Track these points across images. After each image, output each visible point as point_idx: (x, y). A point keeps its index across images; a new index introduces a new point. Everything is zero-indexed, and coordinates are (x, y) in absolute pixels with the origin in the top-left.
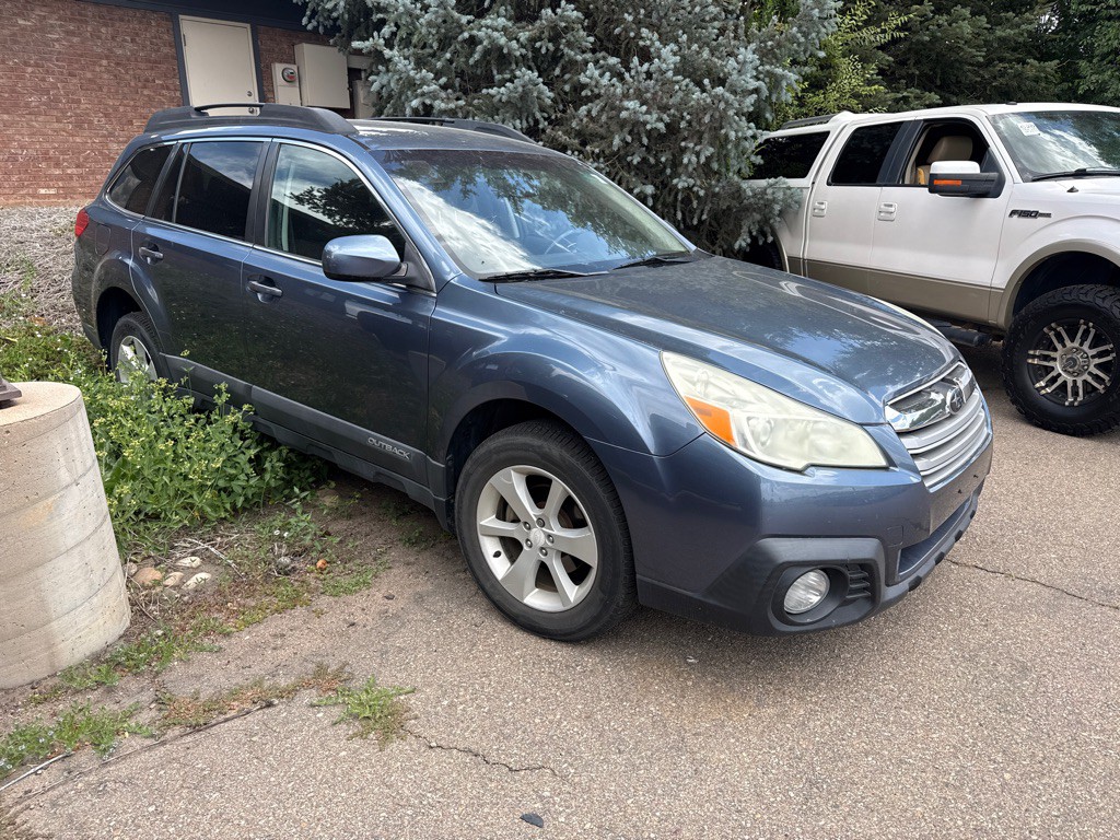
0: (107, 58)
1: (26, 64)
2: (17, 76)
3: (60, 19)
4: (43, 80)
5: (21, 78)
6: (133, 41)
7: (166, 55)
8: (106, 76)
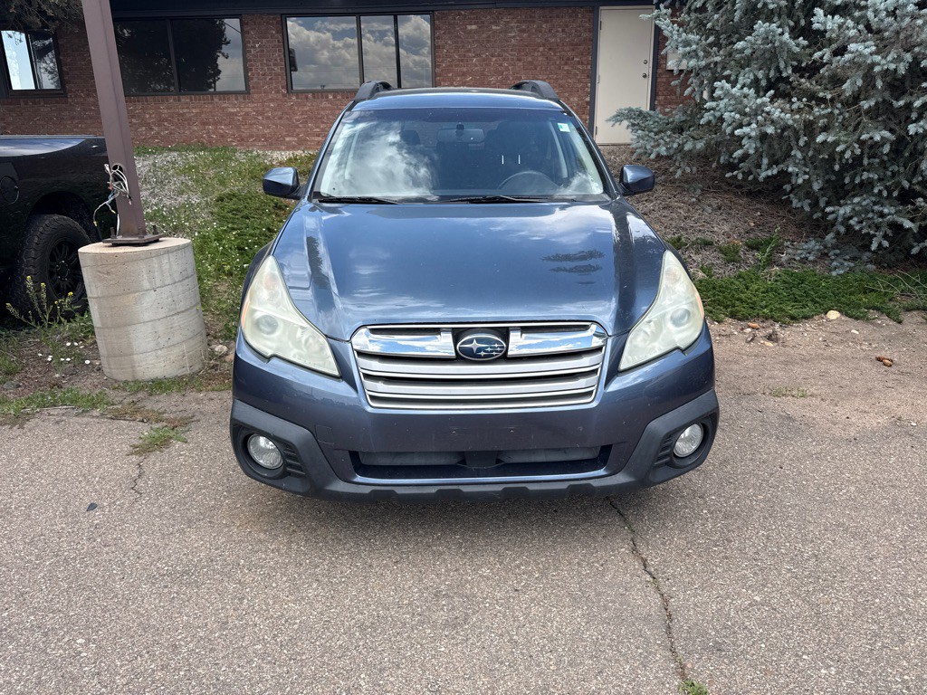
0: (544, 45)
1: (493, 56)
2: (486, 64)
3: (518, 22)
4: (501, 65)
5: (488, 65)
6: (563, 31)
7: (585, 39)
8: (540, 59)
